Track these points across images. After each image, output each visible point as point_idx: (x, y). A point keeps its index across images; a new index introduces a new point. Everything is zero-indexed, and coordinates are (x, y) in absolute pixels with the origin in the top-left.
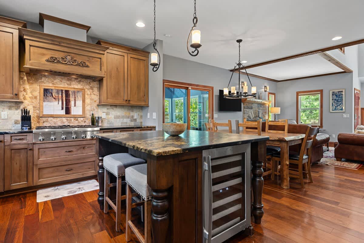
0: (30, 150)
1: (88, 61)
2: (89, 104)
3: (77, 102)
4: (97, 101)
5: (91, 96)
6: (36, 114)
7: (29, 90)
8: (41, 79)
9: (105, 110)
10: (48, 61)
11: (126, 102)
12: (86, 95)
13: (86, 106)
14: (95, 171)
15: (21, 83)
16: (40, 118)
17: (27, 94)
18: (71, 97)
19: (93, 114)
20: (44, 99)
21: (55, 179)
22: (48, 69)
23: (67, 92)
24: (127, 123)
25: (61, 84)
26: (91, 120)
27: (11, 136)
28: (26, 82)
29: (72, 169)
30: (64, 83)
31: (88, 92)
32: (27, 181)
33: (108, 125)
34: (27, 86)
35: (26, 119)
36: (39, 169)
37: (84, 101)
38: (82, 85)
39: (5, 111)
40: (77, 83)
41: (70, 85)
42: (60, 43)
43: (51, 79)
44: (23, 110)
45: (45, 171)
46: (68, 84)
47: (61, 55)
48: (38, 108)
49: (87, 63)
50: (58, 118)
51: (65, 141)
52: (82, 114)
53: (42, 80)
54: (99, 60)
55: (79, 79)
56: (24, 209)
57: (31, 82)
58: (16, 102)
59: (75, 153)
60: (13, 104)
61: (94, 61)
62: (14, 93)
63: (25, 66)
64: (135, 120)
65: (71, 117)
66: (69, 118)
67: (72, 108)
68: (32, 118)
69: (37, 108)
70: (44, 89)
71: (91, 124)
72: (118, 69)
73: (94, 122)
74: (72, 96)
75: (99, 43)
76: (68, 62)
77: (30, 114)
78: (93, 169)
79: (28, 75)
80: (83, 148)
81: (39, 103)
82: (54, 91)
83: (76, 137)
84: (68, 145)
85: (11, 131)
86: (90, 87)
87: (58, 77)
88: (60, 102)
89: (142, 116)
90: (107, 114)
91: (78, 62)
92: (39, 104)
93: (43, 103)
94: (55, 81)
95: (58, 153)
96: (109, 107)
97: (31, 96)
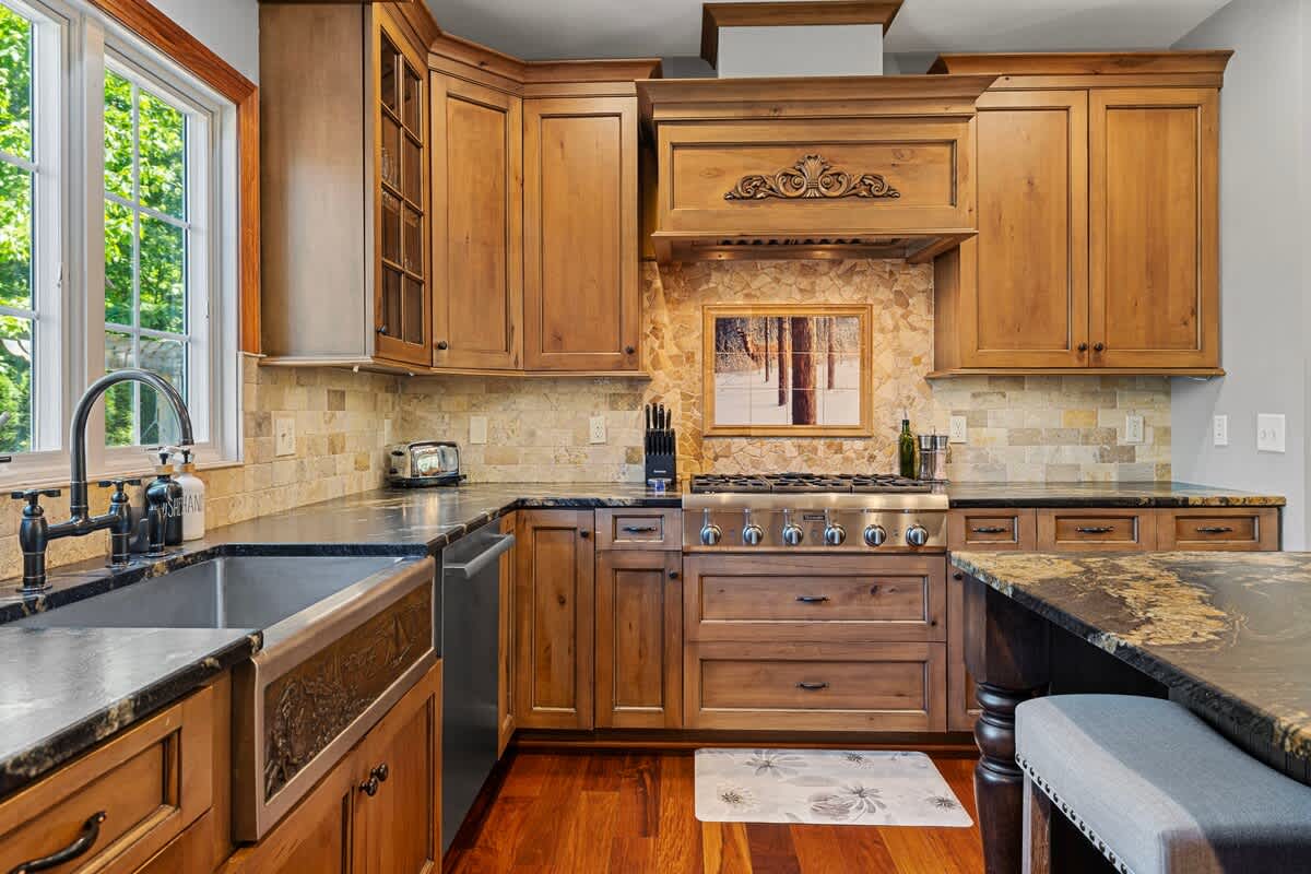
0: (674, 576)
1: (893, 165)
2: (889, 377)
3: (837, 367)
4: (923, 360)
5: (898, 337)
6: (690, 424)
7: (670, 327)
8: (707, 282)
9: (962, 398)
10: (734, 197)
11: (1080, 359)
12: (874, 335)
13: (876, 382)
14: (928, 713)
15: (646, 304)
16: (706, 442)
17: (662, 347)
18: (814, 346)
19: (906, 423)
20: (716, 360)
21: (758, 715)
22: (731, 233)
23: (799, 324)
24: (1077, 467)
25: (776, 295)
26: (897, 451)
27: (615, 517)
28: (661, 297)
29: (824, 686)
30: (788, 288)
31: (885, 317)
32: (662, 706)
33: (980, 478)
34: (664, 316)
35: (660, 444)
36: (702, 660)
37: (866, 362)
38: (859, 289)
39: (599, 415)
40: (839, 282)
41: (812, 292)
42: (775, 110)
43: (742, 273)
44: (651, 408)
45: (724, 675)
46: (801, 290)
47: (784, 160)
48: (697, 398)
49: (891, 180)
50: (765, 441)
51: (796, 549)
52: (858, 423)
53: (712, 285)
54: (946, 150)
55: (848, 263)
56: (652, 839)
57: (676, 295)
58: (631, 380)
59: (838, 609)
60: (621, 388)
61: (918, 161)
62: (624, 347)
63: (657, 234)
64: (1128, 453)
65: (813, 437)
66: (805, 442)
67: (819, 394)
68: (680, 439)
69: (693, 400)
70: (718, 320)
71: (896, 471)
72: (1036, 181)
73: (914, 462)
74: (818, 342)
75: (940, 66)
76: (807, 189)
77: (672, 427)
78: (919, 699)
79: (666, 270)
80: (874, 591)
81: (702, 380)
82: (752, 325)
83: (842, 538)
84: (806, 571)
85: (614, 498)
86: (892, 296)
87: (768, 263)
88: (774, 374)
89: (1167, 431)
90: (975, 421)
91: (849, 181)
92: (701, 384)
93: (712, 380)
94: (755, 284)
95: (772, 603)
96: (983, 387)
97: (675, 351)
